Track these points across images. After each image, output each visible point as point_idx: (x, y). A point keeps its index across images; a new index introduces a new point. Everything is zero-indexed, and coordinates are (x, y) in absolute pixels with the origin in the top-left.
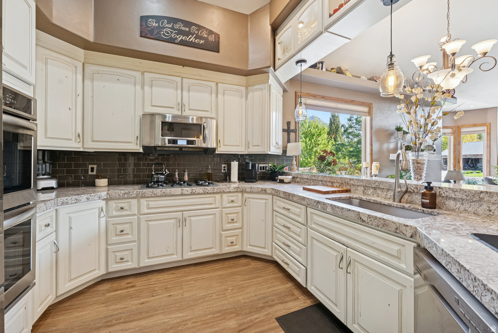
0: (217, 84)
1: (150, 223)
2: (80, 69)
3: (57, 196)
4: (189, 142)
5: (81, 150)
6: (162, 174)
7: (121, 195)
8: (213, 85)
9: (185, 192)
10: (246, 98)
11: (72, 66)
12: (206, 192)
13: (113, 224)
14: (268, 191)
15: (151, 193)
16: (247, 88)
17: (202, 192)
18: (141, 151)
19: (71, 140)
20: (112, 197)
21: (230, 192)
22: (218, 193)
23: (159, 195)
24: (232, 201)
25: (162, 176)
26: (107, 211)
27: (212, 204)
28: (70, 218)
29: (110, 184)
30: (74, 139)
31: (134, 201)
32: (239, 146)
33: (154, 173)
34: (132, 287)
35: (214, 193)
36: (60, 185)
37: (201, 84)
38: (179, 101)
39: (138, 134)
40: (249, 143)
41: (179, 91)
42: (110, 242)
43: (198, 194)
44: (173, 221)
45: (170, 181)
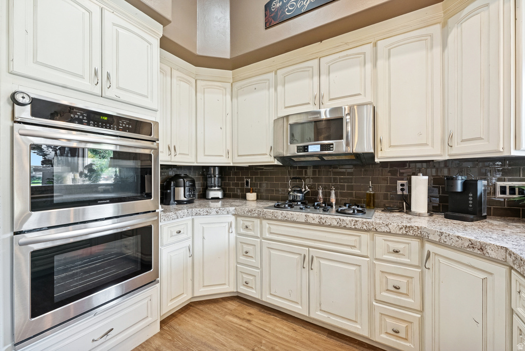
0: (375, 45)
1: (272, 252)
2: (229, 90)
3: (223, 205)
4: (324, 147)
5: (231, 165)
6: (300, 192)
7: (245, 212)
8: (368, 49)
9: (310, 220)
10: (444, 45)
11: (223, 89)
12: (343, 225)
13: (241, 242)
14: (493, 254)
15: (271, 215)
16: (445, 24)
17: (335, 224)
18: (276, 162)
19: (222, 156)
20: (239, 213)
21: (389, 233)
22: (365, 231)
23: (280, 218)
24: (397, 252)
25: (299, 194)
26: (236, 227)
27: (355, 247)
28: (203, 228)
29: (259, 198)
30: (225, 156)
31: (257, 221)
32: (426, 145)
33: (290, 190)
34: (249, 321)
35: (356, 229)
36: (225, 196)
37: (347, 56)
38: (316, 92)
39: (271, 144)
40: (451, 137)
41: (316, 79)
42: (239, 261)
43: (330, 226)
44: (297, 257)
45: (309, 201)
